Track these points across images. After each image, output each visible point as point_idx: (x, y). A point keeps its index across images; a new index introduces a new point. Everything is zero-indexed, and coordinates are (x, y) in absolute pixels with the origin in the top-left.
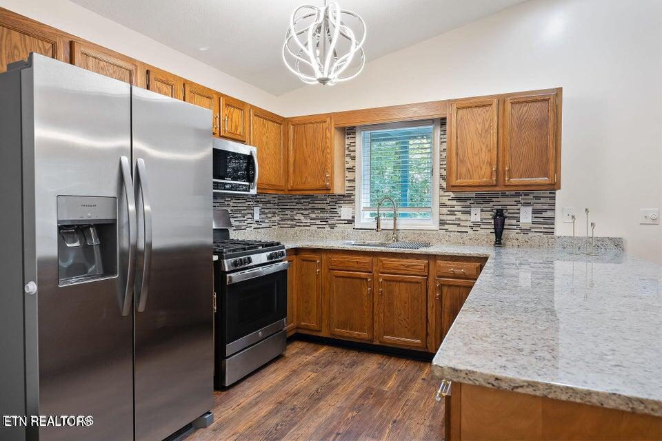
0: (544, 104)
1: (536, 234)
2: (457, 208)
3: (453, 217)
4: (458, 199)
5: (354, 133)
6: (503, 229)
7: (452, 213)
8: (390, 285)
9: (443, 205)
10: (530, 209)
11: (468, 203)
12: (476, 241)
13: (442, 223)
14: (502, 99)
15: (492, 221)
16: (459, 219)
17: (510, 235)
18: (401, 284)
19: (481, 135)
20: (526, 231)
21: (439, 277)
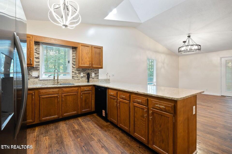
0: (100, 49)
1: (96, 79)
2: (77, 73)
3: (76, 75)
4: (77, 70)
5: (39, 45)
6: (89, 78)
7: (76, 74)
8: (66, 97)
9: (73, 72)
10: (94, 73)
11: (80, 71)
12: (82, 81)
13: (73, 77)
14: (92, 46)
15: (87, 76)
16: (77, 76)
17: (90, 79)
18: (70, 96)
19: (87, 54)
20: (93, 78)
21: (82, 92)
